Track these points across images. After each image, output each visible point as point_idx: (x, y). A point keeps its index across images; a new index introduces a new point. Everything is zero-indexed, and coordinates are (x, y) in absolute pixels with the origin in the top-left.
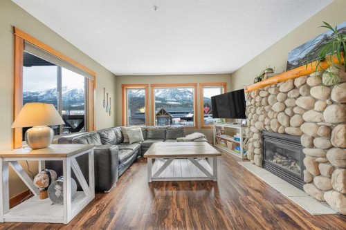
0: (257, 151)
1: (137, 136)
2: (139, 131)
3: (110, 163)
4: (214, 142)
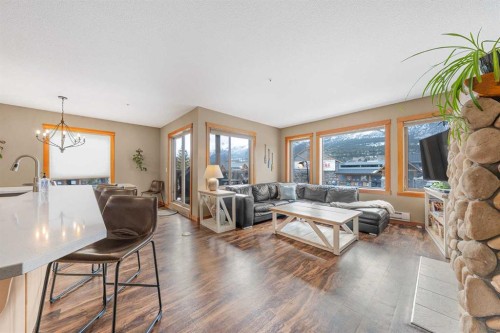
2: (291, 189)
3: (245, 208)
4: (427, 223)
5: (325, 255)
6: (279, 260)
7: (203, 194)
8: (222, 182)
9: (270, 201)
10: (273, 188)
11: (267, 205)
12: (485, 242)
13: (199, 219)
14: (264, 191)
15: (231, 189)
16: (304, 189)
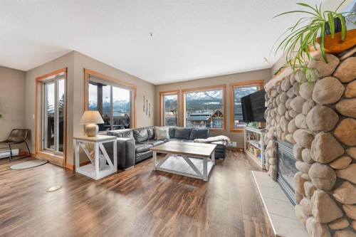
0: (271, 160)
1: (163, 135)
2: (165, 131)
3: (127, 151)
4: (245, 148)
5: (198, 183)
6: (163, 198)
7: (80, 140)
8: (102, 128)
9: (148, 142)
10: (151, 130)
11: (147, 146)
12: (328, 164)
13: (74, 167)
14: (144, 134)
15: (112, 134)
16: (174, 130)
